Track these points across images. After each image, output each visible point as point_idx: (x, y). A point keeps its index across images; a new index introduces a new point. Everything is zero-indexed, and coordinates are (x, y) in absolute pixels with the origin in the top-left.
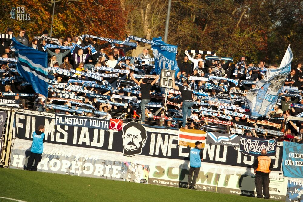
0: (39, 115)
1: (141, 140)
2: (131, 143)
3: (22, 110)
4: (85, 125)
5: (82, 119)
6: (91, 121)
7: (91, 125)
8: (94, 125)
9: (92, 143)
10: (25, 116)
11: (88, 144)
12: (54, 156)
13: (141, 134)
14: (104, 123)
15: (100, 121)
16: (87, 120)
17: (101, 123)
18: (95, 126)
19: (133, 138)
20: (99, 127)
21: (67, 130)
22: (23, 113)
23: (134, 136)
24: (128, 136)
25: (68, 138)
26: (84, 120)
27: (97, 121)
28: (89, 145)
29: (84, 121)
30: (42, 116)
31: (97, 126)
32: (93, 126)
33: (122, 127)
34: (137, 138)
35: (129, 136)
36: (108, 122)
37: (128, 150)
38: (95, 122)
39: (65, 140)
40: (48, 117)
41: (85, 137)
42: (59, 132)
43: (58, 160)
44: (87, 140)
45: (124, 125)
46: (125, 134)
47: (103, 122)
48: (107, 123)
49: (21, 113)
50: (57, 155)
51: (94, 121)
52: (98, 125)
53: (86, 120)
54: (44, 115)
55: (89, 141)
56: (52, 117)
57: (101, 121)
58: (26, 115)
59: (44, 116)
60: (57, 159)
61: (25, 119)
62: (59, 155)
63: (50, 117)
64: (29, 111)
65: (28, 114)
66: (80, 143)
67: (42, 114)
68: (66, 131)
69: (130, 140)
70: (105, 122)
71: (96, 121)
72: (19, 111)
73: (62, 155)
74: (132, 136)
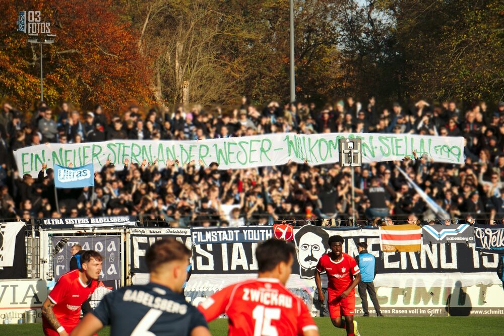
0: (168, 234)
1: (325, 250)
2: (310, 258)
3: (141, 229)
4: (237, 239)
5: (232, 231)
6: (245, 232)
7: (246, 239)
8: (251, 237)
9: (251, 265)
10: (146, 238)
11: (245, 267)
12: (197, 292)
13: (322, 242)
14: (265, 233)
15: (258, 231)
16: (239, 231)
17: (261, 233)
18: (252, 239)
19: (312, 250)
20: (258, 239)
21: (211, 250)
22: (143, 234)
23: (312, 246)
24: (304, 248)
25: (214, 263)
26: (235, 231)
27: (255, 231)
28: (247, 269)
29: (235, 233)
30: (172, 234)
31: (255, 239)
32: (249, 239)
33: (293, 236)
34: (317, 249)
35: (306, 247)
36: (271, 231)
37: (306, 270)
38: (251, 233)
39: (211, 267)
40: (181, 234)
41: (239, 257)
42: (199, 255)
43: (204, 298)
44: (243, 262)
45: (295, 231)
46: (298, 245)
47: (263, 231)
48: (269, 233)
49: (140, 233)
50: (201, 290)
51: (249, 231)
52: (257, 238)
53: (237, 232)
54: (174, 232)
55: (247, 263)
56: (187, 234)
57: (261, 231)
58: (148, 236)
59: (174, 234)
60: (202, 296)
61: (147, 242)
62: (205, 290)
63: (183, 234)
64: (152, 230)
65: (151, 234)
66: (234, 268)
67: (171, 232)
68: (209, 252)
69: (308, 253)
70: (267, 231)
71: (252, 231)
72: (137, 231)
73: (210, 290)
74: (310, 247)
